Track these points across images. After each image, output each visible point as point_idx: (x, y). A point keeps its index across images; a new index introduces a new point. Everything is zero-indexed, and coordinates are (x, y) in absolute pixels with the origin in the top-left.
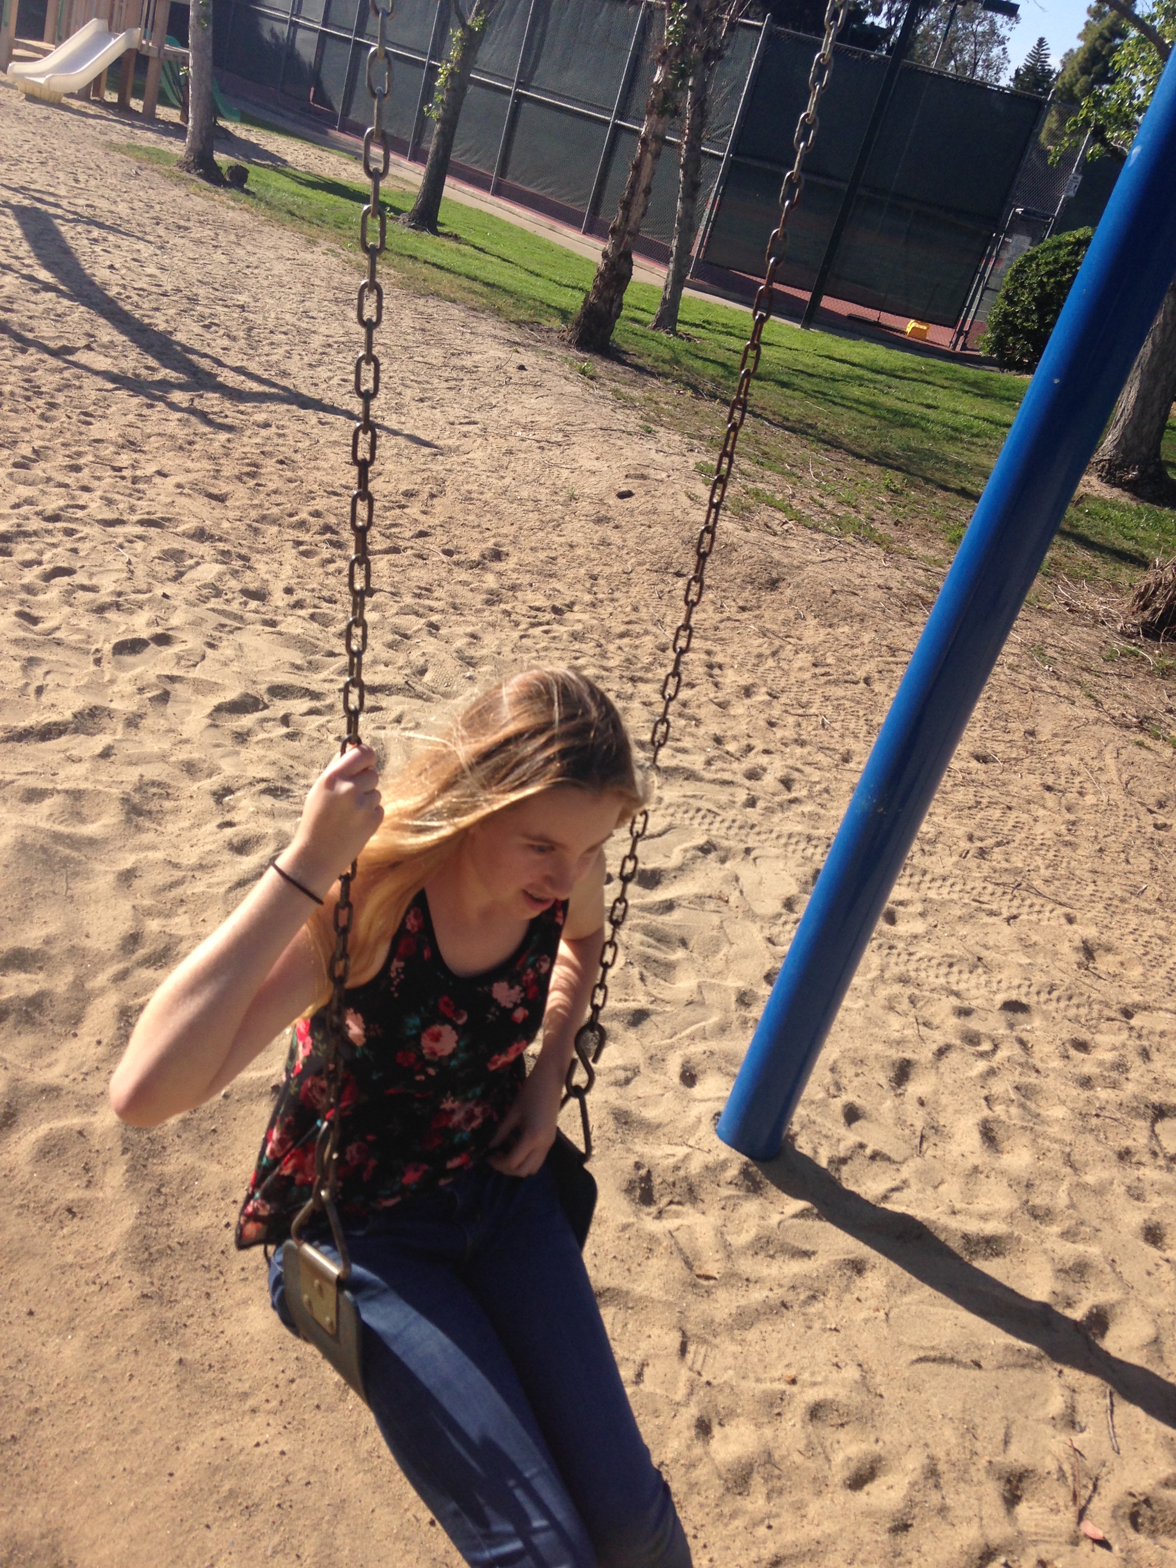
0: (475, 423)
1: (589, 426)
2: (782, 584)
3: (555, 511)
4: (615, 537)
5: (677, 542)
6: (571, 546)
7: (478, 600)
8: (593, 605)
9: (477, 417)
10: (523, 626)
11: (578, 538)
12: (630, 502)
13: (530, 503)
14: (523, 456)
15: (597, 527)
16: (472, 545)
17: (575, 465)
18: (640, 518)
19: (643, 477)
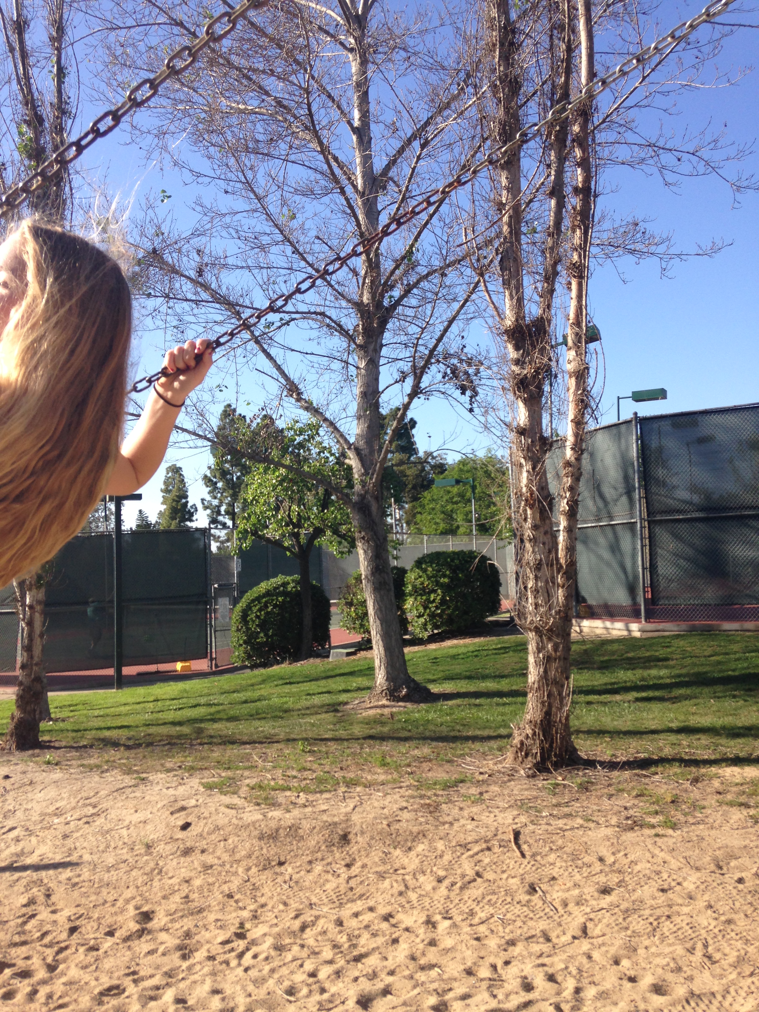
0: (14, 828)
1: (103, 793)
2: (351, 836)
3: (147, 862)
4: (209, 859)
5: (255, 842)
6: (187, 881)
7: (175, 959)
8: (255, 917)
9: (10, 823)
10: (234, 963)
11: (184, 873)
12: (194, 830)
13: (122, 865)
14: (78, 834)
15: (188, 859)
16: (120, 918)
17: (126, 823)
18: (213, 837)
19: (183, 809)
